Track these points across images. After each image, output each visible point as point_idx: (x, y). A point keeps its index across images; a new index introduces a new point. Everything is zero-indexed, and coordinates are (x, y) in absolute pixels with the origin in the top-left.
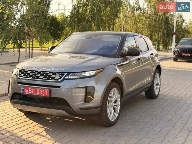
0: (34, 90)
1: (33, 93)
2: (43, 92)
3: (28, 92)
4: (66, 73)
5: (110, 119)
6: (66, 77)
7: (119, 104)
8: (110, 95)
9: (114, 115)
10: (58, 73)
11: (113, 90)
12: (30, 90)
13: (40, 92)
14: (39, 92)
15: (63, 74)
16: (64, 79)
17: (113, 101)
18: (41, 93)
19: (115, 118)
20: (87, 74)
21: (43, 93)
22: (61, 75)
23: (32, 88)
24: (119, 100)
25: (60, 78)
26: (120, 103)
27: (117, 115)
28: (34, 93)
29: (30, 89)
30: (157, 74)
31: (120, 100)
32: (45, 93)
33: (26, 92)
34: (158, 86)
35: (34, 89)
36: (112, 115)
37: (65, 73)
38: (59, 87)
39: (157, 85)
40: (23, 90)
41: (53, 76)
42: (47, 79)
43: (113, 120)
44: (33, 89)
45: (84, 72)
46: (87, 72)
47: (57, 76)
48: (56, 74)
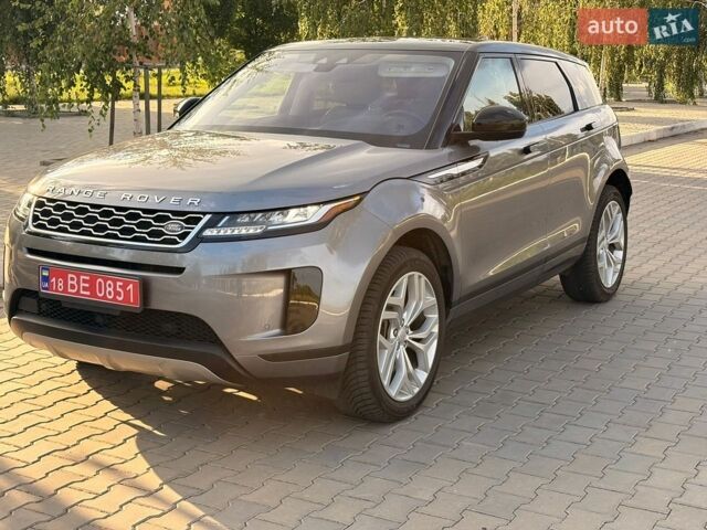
0: (85, 281)
1: (82, 292)
2: (118, 289)
3: (65, 290)
4: (208, 217)
5: (393, 392)
6: (208, 233)
7: (431, 334)
8: (390, 300)
9: (410, 376)
10: (175, 213)
11: (404, 278)
12: (72, 279)
13: (108, 289)
14: (105, 289)
15: (197, 221)
16: (199, 239)
17: (407, 323)
18: (110, 293)
19: (416, 390)
20: (293, 218)
21: (119, 294)
22: (186, 221)
23: (79, 272)
24: (434, 317)
25: (183, 236)
26: (436, 330)
27: (422, 376)
28: (88, 293)
29: (70, 276)
30: (613, 208)
31: (436, 316)
32: (127, 294)
33: (57, 288)
34: (619, 254)
35: (88, 278)
36: (400, 378)
37: (204, 214)
38: (180, 270)
39: (612, 247)
40: (46, 279)
41: (156, 226)
42: (135, 239)
43: (403, 398)
44: (82, 277)
45: (284, 210)
46: (293, 212)
47: (173, 227)
48: (168, 219)
